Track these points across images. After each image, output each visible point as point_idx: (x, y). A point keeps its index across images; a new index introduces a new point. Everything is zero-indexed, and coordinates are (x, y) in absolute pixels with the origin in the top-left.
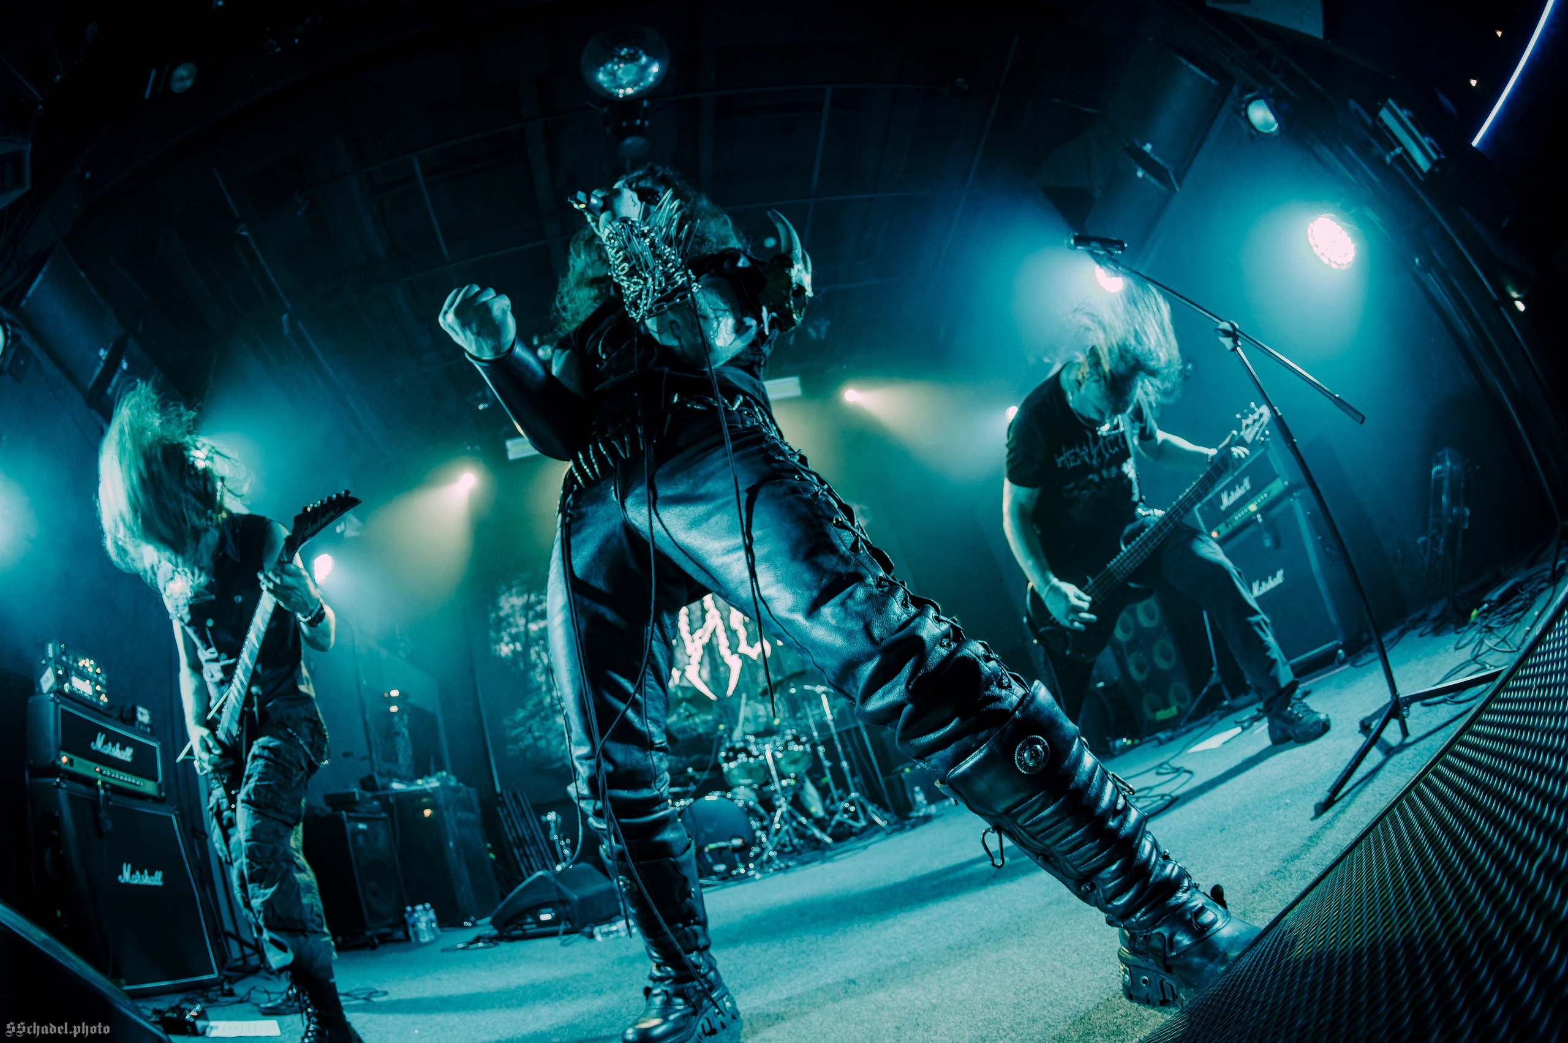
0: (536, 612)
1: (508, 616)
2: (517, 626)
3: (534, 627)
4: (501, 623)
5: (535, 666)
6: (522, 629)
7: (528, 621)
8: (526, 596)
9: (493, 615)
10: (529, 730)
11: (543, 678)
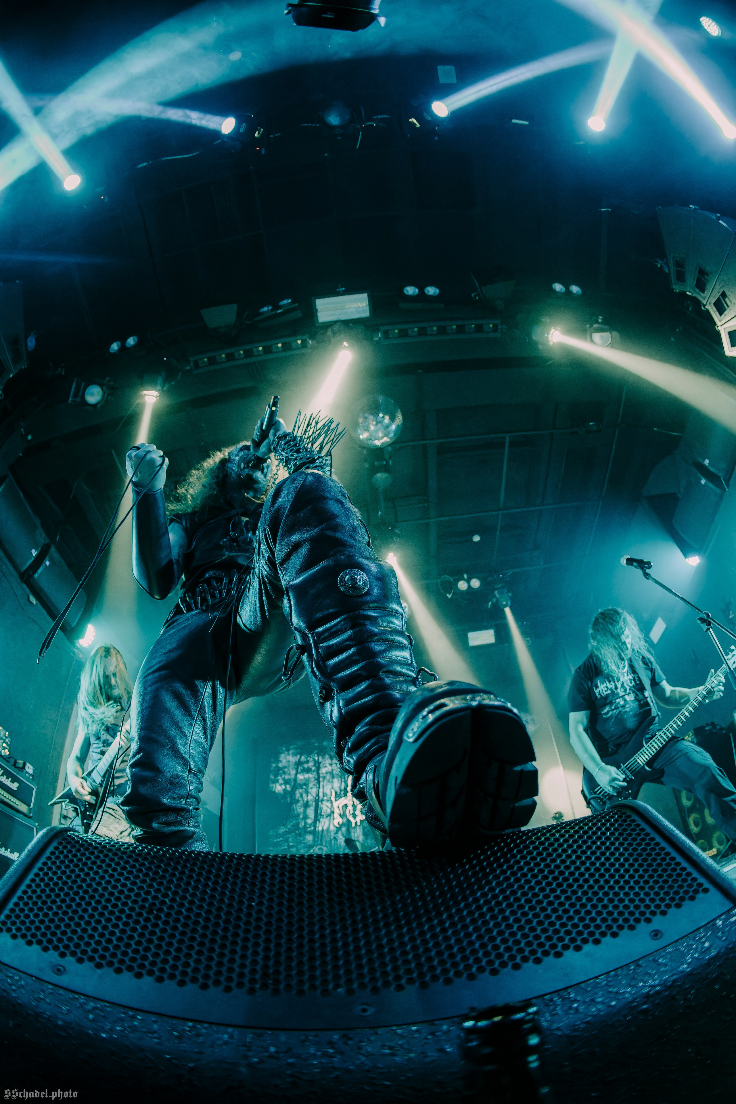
0: (304, 768)
1: (285, 767)
2: (289, 774)
3: (300, 777)
4: (279, 771)
5: (298, 801)
6: (293, 777)
7: (297, 773)
8: (298, 757)
9: (274, 765)
10: (287, 841)
11: (302, 810)
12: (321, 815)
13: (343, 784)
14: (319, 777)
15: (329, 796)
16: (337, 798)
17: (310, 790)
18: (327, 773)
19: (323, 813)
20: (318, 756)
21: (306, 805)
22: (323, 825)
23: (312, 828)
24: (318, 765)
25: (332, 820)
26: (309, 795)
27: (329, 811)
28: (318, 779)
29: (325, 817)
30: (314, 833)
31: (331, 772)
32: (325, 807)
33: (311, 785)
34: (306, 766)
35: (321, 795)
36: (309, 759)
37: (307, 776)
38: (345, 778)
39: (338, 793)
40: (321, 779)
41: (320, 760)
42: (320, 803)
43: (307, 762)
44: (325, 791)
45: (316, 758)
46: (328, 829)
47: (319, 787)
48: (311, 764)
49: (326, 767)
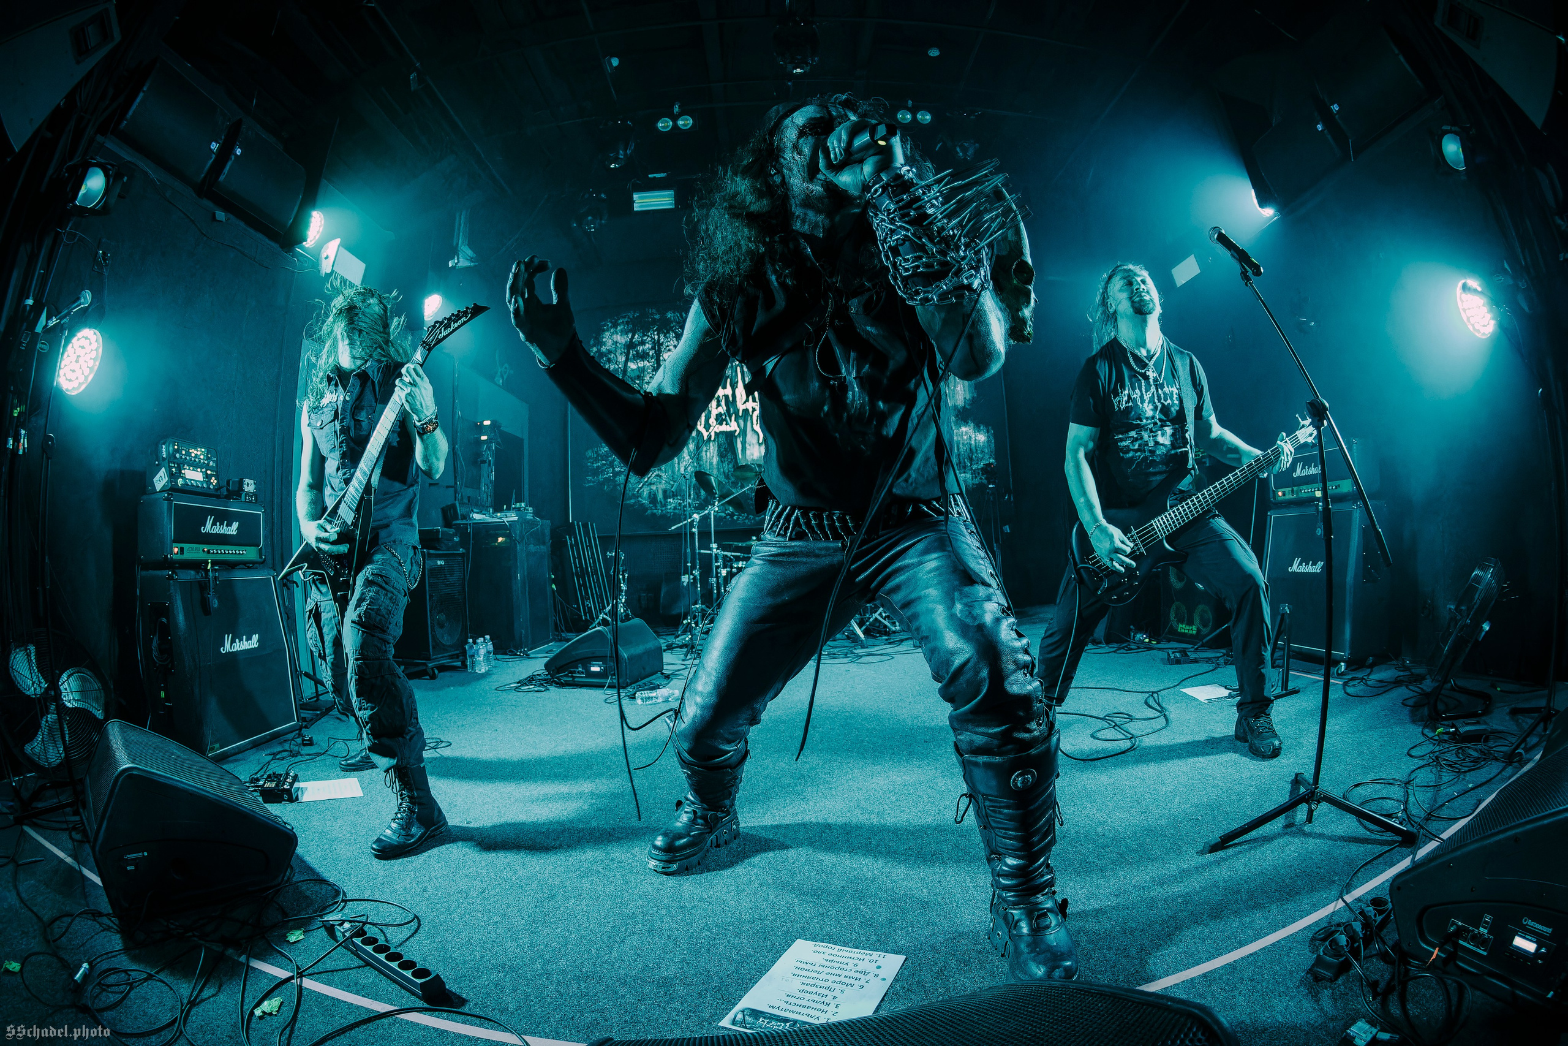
0: (637, 352)
1: (610, 352)
2: (617, 362)
3: (632, 366)
6: (621, 365)
7: (627, 360)
8: (630, 336)
9: (595, 349)
10: (611, 465)
20: (658, 334)
24: (657, 346)
34: (640, 348)
36: (644, 338)
37: (641, 364)
41: (661, 340)
43: (643, 343)
45: (656, 337)
48: (648, 346)
49: (669, 350)
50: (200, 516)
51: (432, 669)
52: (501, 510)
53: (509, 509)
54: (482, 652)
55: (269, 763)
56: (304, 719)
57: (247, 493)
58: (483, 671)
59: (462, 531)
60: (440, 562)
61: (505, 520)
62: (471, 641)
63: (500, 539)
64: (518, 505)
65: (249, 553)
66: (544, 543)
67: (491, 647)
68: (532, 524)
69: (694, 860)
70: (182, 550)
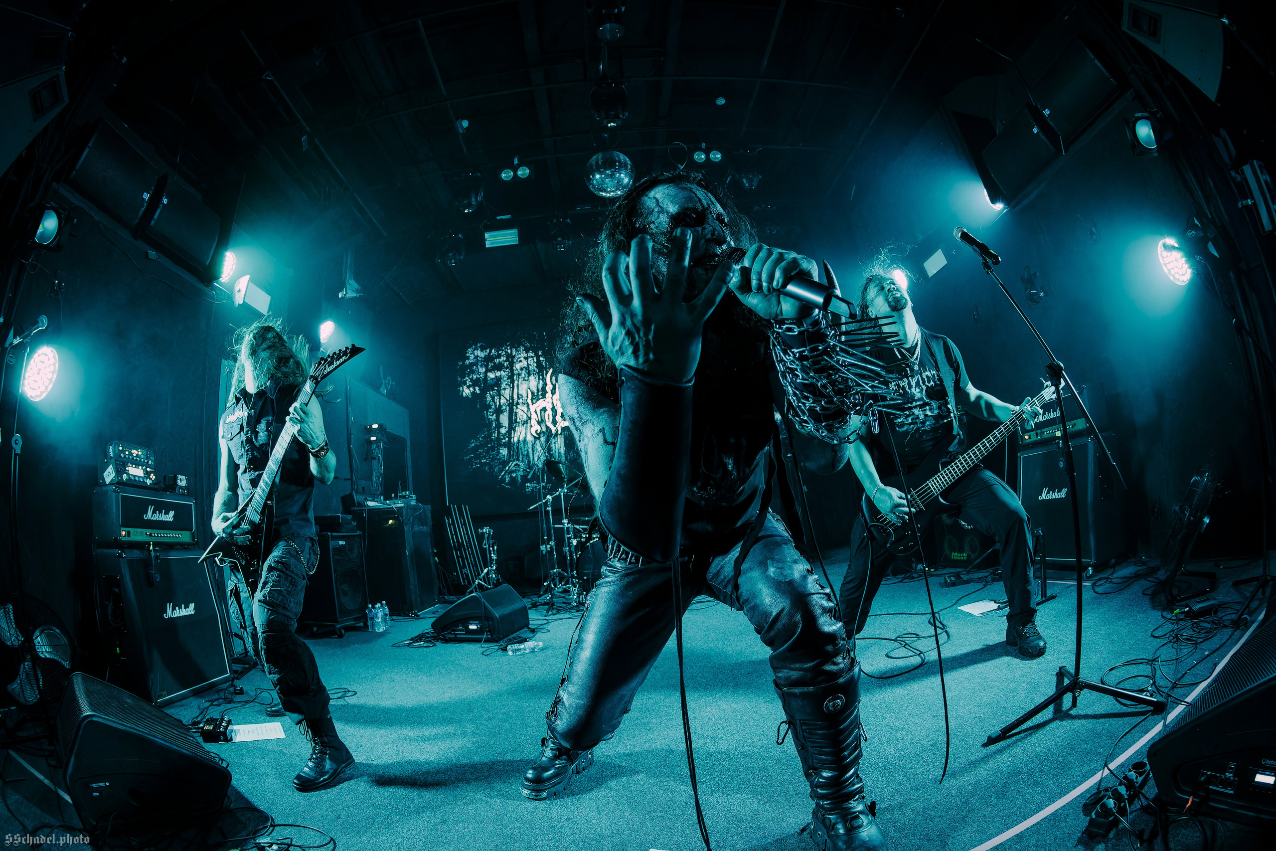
0: (495, 363)
1: (472, 365)
2: (479, 373)
3: (491, 375)
4: (466, 370)
5: (490, 407)
6: (482, 376)
7: (487, 371)
8: (488, 351)
9: (460, 363)
11: (494, 417)
12: (516, 422)
13: (541, 381)
14: (513, 375)
15: (525, 398)
16: (534, 401)
17: (502, 392)
18: (521, 369)
19: (518, 420)
20: (510, 349)
21: (499, 411)
22: (520, 434)
23: (507, 439)
24: (511, 359)
25: (529, 428)
26: (502, 397)
27: (525, 417)
28: (511, 377)
29: (520, 425)
30: (509, 445)
31: (527, 368)
32: (521, 412)
33: (503, 386)
34: (497, 361)
35: (515, 397)
36: (500, 352)
37: (498, 374)
38: (543, 375)
39: (536, 394)
40: (515, 377)
41: (514, 354)
42: (515, 407)
43: (499, 356)
44: (520, 393)
45: (509, 351)
46: (525, 440)
47: (513, 386)
48: (503, 359)
49: (521, 361)
50: (143, 506)
51: (340, 629)
52: (390, 498)
53: (396, 497)
54: (380, 615)
55: (208, 708)
56: (235, 672)
57: (181, 487)
58: (382, 630)
59: (358, 516)
60: (342, 543)
61: (394, 506)
62: (370, 606)
63: (391, 522)
64: (404, 493)
65: (184, 537)
66: (426, 525)
67: (387, 611)
68: (415, 508)
69: (560, 787)
70: (129, 533)
